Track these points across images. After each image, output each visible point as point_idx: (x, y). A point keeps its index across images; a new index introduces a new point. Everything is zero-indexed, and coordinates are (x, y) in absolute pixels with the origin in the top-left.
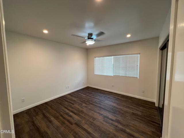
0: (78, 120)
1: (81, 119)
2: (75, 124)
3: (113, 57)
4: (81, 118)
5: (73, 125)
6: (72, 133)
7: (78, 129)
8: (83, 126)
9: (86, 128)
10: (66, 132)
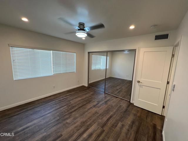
0: (98, 126)
1: (97, 123)
2: (102, 128)
3: (52, 51)
4: (95, 123)
5: (104, 129)
6: (113, 129)
7: (108, 124)
8: (105, 120)
9: (107, 119)
10: (114, 135)
